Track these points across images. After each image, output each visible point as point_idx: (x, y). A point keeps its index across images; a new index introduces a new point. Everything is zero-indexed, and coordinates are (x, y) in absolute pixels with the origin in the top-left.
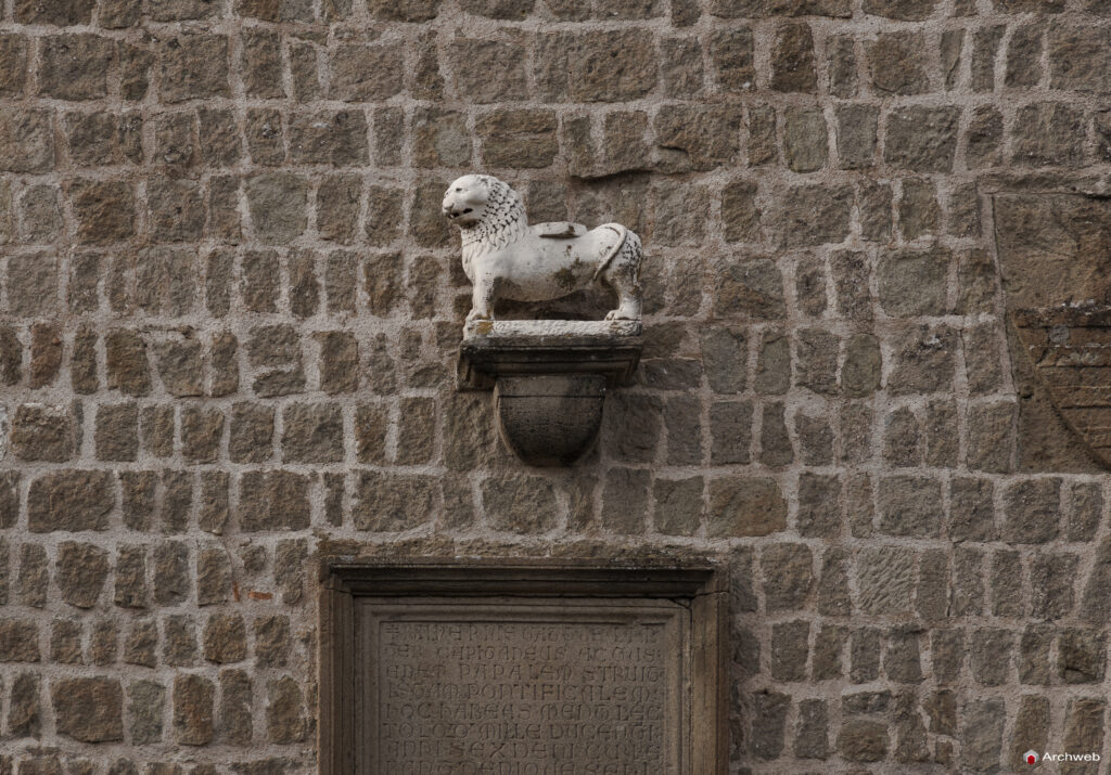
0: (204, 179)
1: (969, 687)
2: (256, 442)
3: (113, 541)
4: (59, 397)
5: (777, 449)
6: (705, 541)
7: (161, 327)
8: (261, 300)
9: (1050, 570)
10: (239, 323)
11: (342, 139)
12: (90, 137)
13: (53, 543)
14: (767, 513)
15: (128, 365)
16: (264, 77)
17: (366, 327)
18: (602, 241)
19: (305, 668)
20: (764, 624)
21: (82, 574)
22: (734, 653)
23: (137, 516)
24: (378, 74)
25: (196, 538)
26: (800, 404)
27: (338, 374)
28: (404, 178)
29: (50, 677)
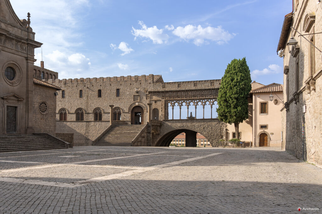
0: (132, 89)
1: (144, 97)
2: (132, 93)
4: (129, 92)
7: (131, 91)
12: (130, 88)
13: (129, 95)
14: (140, 94)
16: (133, 87)
20: (140, 96)
23: (131, 95)
26: (141, 92)
27: (134, 92)
28: (135, 88)
29: (129, 97)
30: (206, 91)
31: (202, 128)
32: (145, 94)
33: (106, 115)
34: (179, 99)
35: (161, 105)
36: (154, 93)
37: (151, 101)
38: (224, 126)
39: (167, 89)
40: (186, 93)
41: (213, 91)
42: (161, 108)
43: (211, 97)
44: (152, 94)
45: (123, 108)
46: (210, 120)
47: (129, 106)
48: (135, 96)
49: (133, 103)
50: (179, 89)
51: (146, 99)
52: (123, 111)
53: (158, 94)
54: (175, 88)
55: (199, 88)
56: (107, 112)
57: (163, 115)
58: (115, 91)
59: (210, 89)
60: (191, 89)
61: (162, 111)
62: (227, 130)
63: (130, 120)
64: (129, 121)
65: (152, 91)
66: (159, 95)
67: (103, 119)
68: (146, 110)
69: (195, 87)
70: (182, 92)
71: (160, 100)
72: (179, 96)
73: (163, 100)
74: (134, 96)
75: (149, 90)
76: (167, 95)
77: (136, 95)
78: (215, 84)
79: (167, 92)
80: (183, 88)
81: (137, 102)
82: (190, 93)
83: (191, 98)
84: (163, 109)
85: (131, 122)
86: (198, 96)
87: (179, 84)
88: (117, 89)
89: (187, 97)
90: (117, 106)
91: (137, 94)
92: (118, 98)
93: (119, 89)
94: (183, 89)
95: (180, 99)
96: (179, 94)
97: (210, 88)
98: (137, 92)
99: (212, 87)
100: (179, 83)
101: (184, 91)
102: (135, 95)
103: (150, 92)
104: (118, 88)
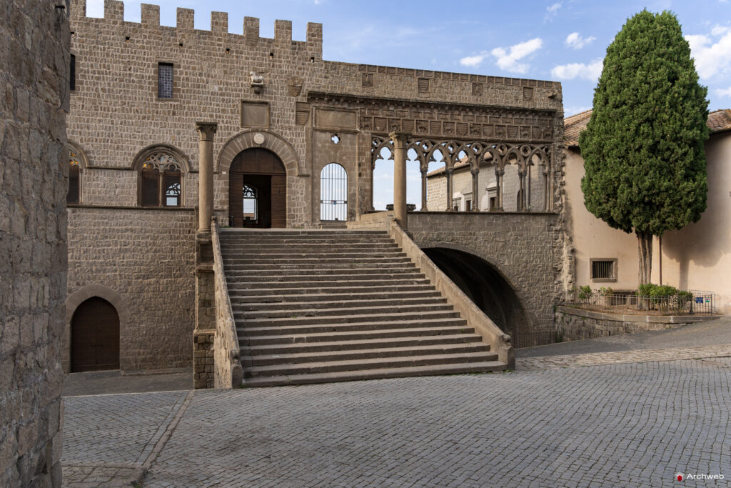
0: (232, 70)
1: (286, 112)
2: (236, 90)
3: (226, 97)
4: (222, 86)
5: (272, 94)
6: (268, 100)
7: (229, 81)
8: (237, 79)
9: (291, 104)
10: (235, 81)
11: (242, 68)
12: (224, 66)
13: (221, 97)
14: (272, 98)
15: (227, 84)
16: (237, 63)
17: (244, 82)
18: (261, 77)
19: (240, 108)
20: (272, 107)
21: (223, 100)
22: (270, 109)
23: (227, 96)
24: (245, 64)
25: (232, 98)
26: (274, 90)
27: (242, 86)
28: (247, 71)
29: (221, 108)
30: (510, 116)
31: (501, 244)
32: (293, 103)
33: (103, 177)
34: (422, 134)
35: (360, 154)
36: (329, 101)
37: (318, 133)
38: (563, 238)
39: (377, 92)
40: (449, 117)
41: (531, 117)
42: (360, 165)
43: (526, 139)
44: (323, 105)
45: (190, 154)
46: (523, 217)
47: (223, 143)
48: (247, 107)
49: (238, 136)
50: (423, 97)
51: (297, 122)
52: (190, 164)
53: (346, 106)
54: (409, 92)
55: (488, 103)
56: (109, 165)
57: (365, 190)
58: (152, 69)
59: (523, 111)
60: (463, 102)
61: (360, 175)
62: (573, 251)
63: (226, 207)
64: (223, 211)
65: (322, 90)
66: (350, 111)
67: (83, 199)
68: (296, 169)
69: (475, 97)
70: (436, 111)
71: (356, 133)
72: (423, 124)
73: (366, 133)
74: (244, 102)
75: (308, 87)
76: (381, 113)
77: (252, 99)
78: (536, 95)
79: (382, 102)
80: (435, 94)
81: (257, 131)
82: (460, 118)
83: (462, 137)
84: (365, 170)
85: (230, 217)
86: (488, 130)
87: (424, 78)
88: (161, 64)
89: (452, 130)
90: (161, 142)
91: (258, 99)
92: (164, 106)
93: (171, 65)
94: (439, 99)
95: (429, 134)
96: (423, 114)
97: (520, 105)
98: (259, 89)
99: (528, 105)
100: (423, 76)
101: (440, 106)
102: (249, 99)
103: (313, 96)
104: (166, 60)
